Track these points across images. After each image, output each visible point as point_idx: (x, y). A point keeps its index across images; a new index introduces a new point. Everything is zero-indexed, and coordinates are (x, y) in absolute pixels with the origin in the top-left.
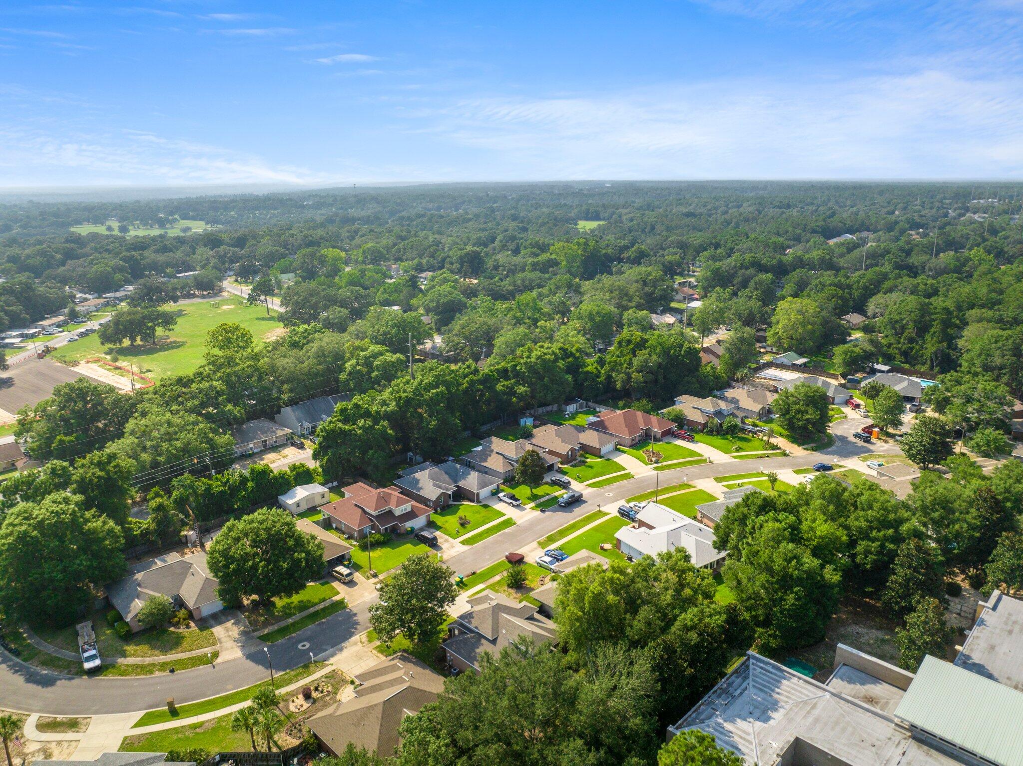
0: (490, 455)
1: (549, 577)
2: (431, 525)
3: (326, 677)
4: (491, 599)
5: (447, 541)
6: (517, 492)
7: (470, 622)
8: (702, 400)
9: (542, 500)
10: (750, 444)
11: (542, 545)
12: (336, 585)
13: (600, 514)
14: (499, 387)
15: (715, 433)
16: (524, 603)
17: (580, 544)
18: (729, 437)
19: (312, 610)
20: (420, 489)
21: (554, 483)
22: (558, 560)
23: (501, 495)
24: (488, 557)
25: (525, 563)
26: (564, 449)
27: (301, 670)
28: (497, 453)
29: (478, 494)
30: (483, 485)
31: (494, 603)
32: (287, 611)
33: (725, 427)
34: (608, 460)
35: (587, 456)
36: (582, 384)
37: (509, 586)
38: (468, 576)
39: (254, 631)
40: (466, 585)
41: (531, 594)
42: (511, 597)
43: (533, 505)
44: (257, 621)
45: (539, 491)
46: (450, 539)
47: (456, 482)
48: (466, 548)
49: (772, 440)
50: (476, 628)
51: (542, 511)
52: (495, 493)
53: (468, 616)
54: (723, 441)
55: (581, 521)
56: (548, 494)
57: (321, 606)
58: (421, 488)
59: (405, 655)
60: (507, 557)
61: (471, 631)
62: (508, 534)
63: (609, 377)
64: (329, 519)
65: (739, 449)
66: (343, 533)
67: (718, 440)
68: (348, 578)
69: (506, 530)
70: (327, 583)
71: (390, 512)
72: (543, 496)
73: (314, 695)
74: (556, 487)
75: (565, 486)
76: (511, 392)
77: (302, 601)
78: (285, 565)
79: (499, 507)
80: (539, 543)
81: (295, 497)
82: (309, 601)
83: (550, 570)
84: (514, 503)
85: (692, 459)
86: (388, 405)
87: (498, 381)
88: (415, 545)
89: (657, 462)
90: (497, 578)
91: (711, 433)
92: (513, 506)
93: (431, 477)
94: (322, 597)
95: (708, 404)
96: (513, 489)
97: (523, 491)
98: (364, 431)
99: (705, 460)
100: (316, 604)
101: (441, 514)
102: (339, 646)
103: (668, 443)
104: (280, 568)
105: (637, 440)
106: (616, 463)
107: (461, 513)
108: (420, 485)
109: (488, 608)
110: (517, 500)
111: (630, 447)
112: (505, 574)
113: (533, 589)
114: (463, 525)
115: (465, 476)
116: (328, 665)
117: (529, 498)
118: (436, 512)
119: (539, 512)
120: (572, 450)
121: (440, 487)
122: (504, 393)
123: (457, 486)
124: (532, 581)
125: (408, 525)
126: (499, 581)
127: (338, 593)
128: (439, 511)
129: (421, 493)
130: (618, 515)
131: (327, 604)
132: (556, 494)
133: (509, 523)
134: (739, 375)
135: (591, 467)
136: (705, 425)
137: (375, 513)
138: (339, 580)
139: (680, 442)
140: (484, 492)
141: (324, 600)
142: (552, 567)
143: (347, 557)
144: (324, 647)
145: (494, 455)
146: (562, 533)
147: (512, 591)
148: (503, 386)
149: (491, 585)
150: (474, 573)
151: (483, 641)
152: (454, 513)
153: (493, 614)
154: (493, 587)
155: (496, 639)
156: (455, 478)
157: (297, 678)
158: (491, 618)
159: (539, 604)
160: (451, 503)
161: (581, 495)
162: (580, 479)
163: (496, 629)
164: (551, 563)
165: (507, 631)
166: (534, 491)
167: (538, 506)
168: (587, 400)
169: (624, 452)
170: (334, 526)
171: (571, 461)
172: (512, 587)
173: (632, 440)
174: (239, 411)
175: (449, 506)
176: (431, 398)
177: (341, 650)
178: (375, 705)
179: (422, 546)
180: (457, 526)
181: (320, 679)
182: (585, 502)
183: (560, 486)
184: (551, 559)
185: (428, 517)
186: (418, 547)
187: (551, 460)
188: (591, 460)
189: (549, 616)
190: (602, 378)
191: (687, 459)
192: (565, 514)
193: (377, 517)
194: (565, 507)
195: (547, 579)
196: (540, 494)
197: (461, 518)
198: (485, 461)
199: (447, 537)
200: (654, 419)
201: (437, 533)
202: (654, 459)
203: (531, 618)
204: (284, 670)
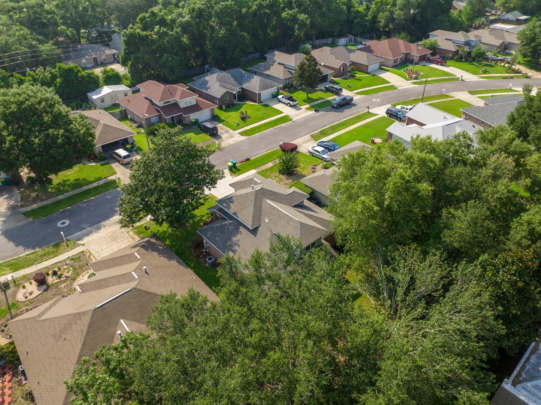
0: (273, 65)
1: (321, 165)
2: (215, 118)
3: (72, 259)
4: (256, 183)
5: (227, 132)
6: (294, 95)
7: (229, 207)
8: (454, 34)
9: (316, 103)
10: (493, 69)
11: (314, 137)
12: (115, 166)
13: (369, 114)
14: (284, 15)
15: (463, 60)
16: (293, 189)
17: (351, 137)
18: (475, 63)
19: (85, 188)
20: (207, 89)
21: (328, 90)
22: (330, 150)
23: (280, 97)
24: (263, 146)
25: (298, 152)
26: (337, 64)
27: (51, 249)
28: (279, 64)
29: (260, 95)
30: (264, 87)
31: (258, 188)
32: (60, 189)
33: (473, 54)
34: (374, 75)
35: (356, 72)
36: (353, 22)
37: (280, 172)
38: (242, 162)
39: (22, 206)
40: (239, 170)
41: (302, 180)
42: (282, 183)
43: (308, 106)
44: (28, 197)
45: (313, 96)
46: (231, 131)
47: (241, 84)
48: (243, 138)
49: (514, 67)
50: (235, 214)
51: (316, 111)
52: (275, 96)
53: (228, 200)
54: (470, 66)
55: (352, 119)
56: (322, 99)
57: (95, 185)
58: (209, 88)
59: (153, 240)
60: (281, 146)
61: (231, 218)
62: (284, 128)
63: (375, 17)
64: (125, 110)
65: (485, 72)
66: (136, 123)
67: (466, 65)
68: (126, 160)
69: (283, 125)
70: (108, 164)
71: (176, 105)
72: (317, 100)
73: (51, 280)
74: (329, 93)
75: (337, 92)
76: (294, 19)
77: (78, 180)
78: (37, 141)
79: (279, 106)
80: (312, 136)
81: (100, 93)
82: (85, 179)
83: (323, 159)
84: (292, 103)
85: (446, 77)
86: (183, 17)
87: (283, 9)
88: (197, 134)
89: (416, 78)
90: (270, 165)
91: (460, 59)
92: (291, 106)
93: (219, 80)
94: (97, 176)
95: (460, 37)
96: (291, 93)
97: (300, 96)
98: (159, 37)
99: (458, 79)
100: (91, 182)
101: (225, 111)
102: (98, 225)
103: (425, 66)
104: (31, 144)
105: (399, 61)
106: (381, 77)
107: (243, 110)
108: (208, 86)
109: (251, 193)
110: (293, 101)
111: (392, 67)
112: (277, 161)
113: (304, 176)
114: (243, 119)
115: (249, 78)
116: (79, 245)
117: (305, 101)
118: (220, 108)
119: (313, 112)
120: (344, 65)
121: (226, 88)
122: (288, 20)
123: (242, 88)
124: (303, 169)
125: (193, 117)
126: (271, 168)
127: (115, 173)
128: (224, 108)
129: (209, 92)
130: (386, 115)
131: (101, 182)
132: (329, 99)
133: (286, 119)
134: (477, 23)
135: (360, 80)
136: (456, 53)
137: (161, 104)
138: (119, 162)
139: (433, 66)
140: (266, 94)
141: (100, 179)
142: (325, 156)
143: (130, 141)
144: (83, 226)
145: (276, 65)
146: (334, 129)
147: (283, 177)
148: (288, 14)
149: (263, 171)
150: (248, 160)
151: (242, 229)
152: (237, 110)
153: (255, 200)
154: (264, 174)
155: (257, 228)
156: (240, 81)
157: (43, 257)
158: (253, 204)
159: (310, 191)
160: (236, 102)
161: (351, 99)
162: (349, 88)
163: (257, 216)
164: (323, 152)
165: (270, 220)
166: (309, 95)
167: (312, 107)
168: (355, 35)
169: (388, 71)
170: (129, 117)
171: (343, 75)
172: (283, 174)
173: (395, 62)
174: (71, 32)
175: (233, 105)
176: (221, 11)
177: (99, 228)
178: (84, 313)
179: (204, 135)
180: (238, 120)
181: (65, 261)
182: (355, 105)
183: (332, 92)
184: (323, 149)
185: (212, 110)
186: (200, 135)
187: (325, 72)
188: (359, 75)
189: (320, 204)
190: (369, 17)
191: (442, 78)
192: (336, 113)
193: (162, 108)
194: (337, 108)
195: (318, 168)
196: (315, 98)
197: (242, 113)
198: (268, 69)
199: (228, 129)
200: (413, 46)
201: (220, 126)
202: (414, 76)
203: (300, 206)
204: (34, 248)
